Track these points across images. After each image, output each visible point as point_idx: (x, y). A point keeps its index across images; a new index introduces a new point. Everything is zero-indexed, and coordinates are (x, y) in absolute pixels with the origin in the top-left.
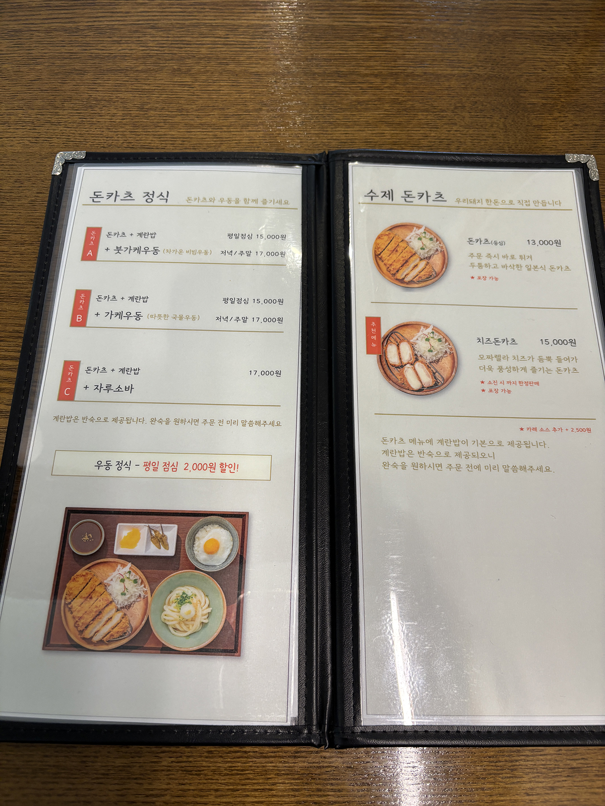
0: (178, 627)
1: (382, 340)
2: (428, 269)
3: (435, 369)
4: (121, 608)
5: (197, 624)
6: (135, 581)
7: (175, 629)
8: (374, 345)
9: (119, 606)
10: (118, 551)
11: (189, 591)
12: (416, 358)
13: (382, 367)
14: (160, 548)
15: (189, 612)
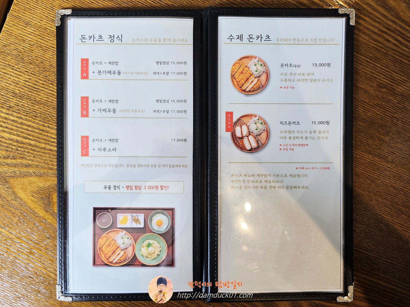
0: (148, 256)
1: (233, 124)
2: (259, 83)
3: (258, 139)
4: (123, 249)
5: (155, 255)
6: (128, 238)
7: (147, 257)
8: (229, 127)
9: (122, 249)
10: (119, 226)
11: (151, 241)
12: (250, 133)
13: (233, 138)
14: (137, 224)
15: (152, 250)
